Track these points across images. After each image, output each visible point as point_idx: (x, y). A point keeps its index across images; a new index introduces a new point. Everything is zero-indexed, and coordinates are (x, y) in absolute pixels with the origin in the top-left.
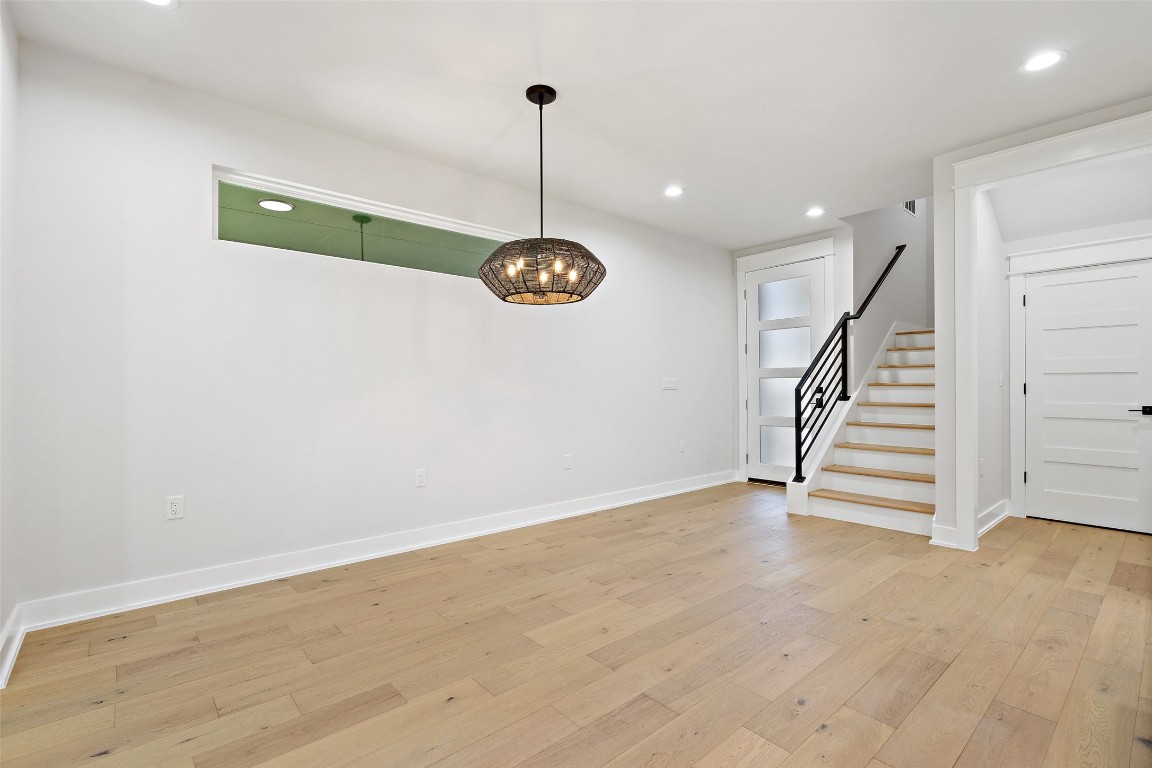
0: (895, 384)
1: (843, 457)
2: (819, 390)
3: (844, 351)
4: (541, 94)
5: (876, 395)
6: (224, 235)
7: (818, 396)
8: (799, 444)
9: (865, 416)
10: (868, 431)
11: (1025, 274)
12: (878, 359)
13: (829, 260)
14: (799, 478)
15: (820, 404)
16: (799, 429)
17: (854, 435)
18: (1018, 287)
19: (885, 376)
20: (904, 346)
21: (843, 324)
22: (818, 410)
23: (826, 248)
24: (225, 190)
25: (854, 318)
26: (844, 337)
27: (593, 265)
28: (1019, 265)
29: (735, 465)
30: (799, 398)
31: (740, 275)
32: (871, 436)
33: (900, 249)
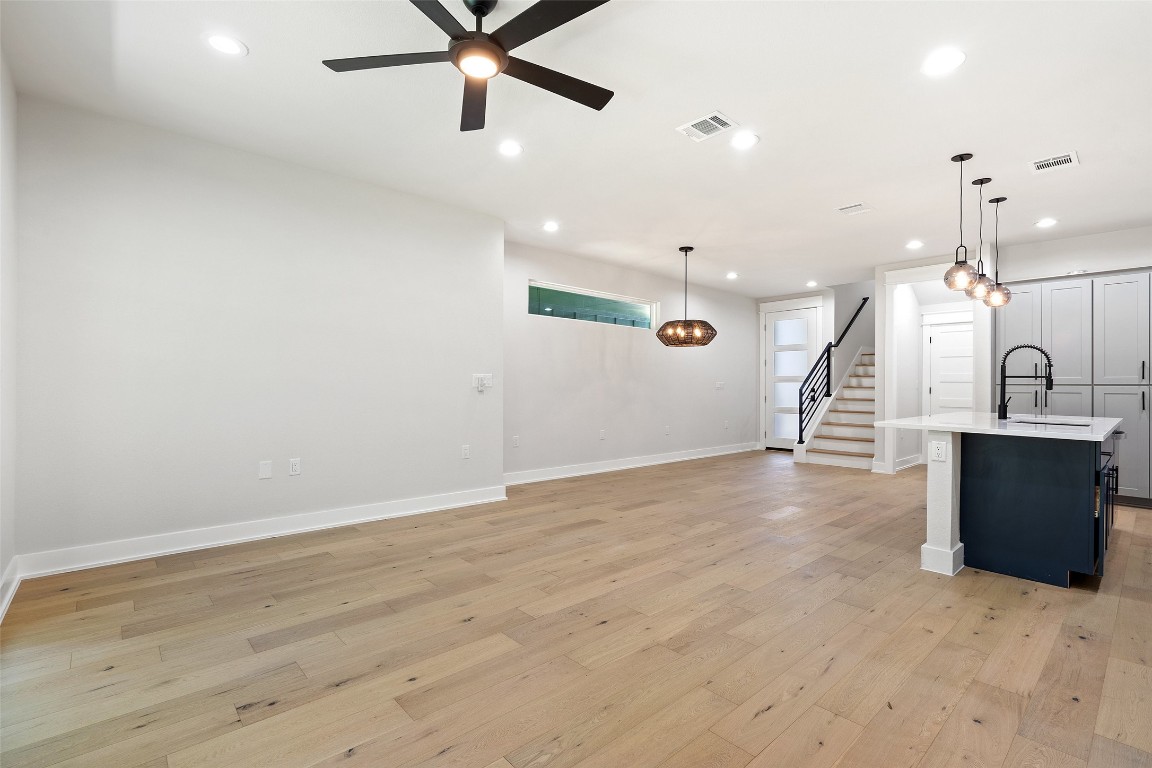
0: (860, 387)
1: (826, 431)
2: (813, 390)
3: (828, 366)
4: (686, 249)
5: (848, 394)
6: (530, 312)
7: (812, 394)
8: (801, 422)
9: (841, 406)
10: (843, 415)
11: (931, 325)
12: (850, 369)
13: (820, 309)
14: (801, 441)
15: (813, 399)
16: (801, 413)
17: (833, 418)
18: (927, 332)
19: (854, 382)
20: (867, 363)
21: (828, 350)
22: (812, 403)
23: (818, 302)
24: (531, 289)
25: (836, 346)
26: (828, 358)
27: (709, 331)
28: (927, 319)
29: (757, 439)
30: (801, 395)
31: (762, 314)
32: (844, 418)
33: (866, 300)
